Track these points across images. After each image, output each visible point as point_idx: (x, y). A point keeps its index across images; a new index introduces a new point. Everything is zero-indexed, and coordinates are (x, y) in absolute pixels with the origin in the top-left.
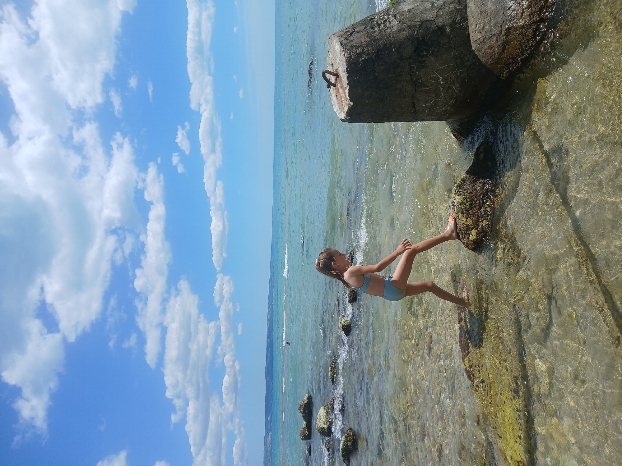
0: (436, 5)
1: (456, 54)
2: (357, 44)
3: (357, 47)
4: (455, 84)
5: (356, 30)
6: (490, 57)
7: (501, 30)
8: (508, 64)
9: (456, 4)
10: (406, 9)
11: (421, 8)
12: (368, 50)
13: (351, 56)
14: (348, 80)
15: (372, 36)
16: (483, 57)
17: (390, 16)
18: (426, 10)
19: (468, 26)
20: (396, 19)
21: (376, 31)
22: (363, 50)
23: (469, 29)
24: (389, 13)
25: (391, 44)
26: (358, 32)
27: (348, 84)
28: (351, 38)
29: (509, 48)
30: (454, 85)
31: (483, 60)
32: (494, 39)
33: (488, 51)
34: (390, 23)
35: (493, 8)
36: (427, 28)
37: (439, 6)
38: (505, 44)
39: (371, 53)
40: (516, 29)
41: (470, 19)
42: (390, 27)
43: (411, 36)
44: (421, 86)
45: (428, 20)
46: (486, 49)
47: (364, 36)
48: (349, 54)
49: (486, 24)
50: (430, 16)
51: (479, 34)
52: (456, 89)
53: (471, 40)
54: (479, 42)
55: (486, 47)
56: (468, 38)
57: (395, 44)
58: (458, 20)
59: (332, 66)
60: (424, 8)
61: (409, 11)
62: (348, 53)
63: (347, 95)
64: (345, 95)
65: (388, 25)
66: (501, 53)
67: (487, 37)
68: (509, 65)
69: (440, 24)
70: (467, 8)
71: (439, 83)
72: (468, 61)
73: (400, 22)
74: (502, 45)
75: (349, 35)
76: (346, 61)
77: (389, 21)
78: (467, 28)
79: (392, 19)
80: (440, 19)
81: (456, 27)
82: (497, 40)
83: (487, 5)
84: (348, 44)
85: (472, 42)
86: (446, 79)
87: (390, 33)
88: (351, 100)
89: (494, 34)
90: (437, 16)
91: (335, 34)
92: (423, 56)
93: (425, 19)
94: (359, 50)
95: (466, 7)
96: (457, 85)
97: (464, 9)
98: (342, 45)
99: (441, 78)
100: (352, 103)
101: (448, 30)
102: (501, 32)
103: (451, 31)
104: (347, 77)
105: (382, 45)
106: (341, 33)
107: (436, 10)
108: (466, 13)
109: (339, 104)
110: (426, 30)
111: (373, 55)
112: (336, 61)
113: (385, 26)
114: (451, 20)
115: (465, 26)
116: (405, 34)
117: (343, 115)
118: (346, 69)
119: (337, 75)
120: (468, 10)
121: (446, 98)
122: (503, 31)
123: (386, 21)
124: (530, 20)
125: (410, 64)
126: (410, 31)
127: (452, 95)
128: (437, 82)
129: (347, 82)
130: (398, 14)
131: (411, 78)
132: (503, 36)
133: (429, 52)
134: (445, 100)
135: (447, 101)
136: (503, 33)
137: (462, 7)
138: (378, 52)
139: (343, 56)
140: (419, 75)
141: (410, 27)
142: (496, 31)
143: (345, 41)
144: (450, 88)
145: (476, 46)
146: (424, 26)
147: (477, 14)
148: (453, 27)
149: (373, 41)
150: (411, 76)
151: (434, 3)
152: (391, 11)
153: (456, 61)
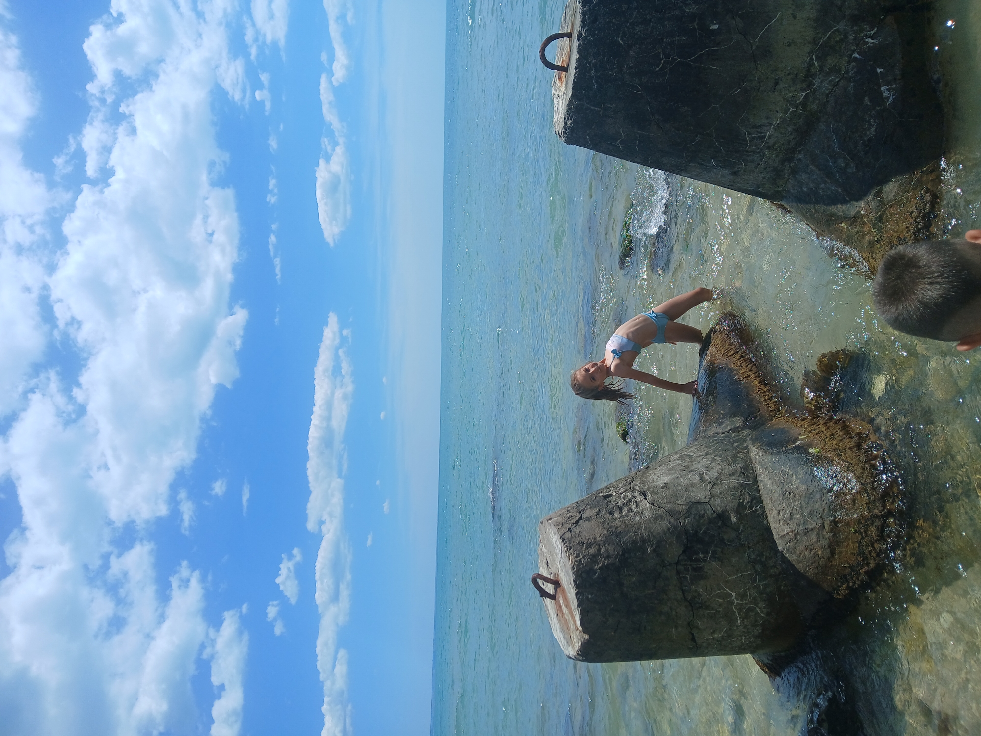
0: (707, 478)
1: (753, 557)
2: (588, 539)
3: (589, 546)
4: (758, 603)
5: (584, 516)
6: (812, 563)
7: (823, 523)
8: (845, 576)
9: (740, 476)
10: (661, 483)
11: (684, 481)
12: (607, 550)
13: (580, 560)
14: (578, 599)
15: (611, 527)
16: (799, 562)
17: (636, 494)
18: (693, 485)
19: (764, 511)
20: (645, 499)
21: (616, 519)
22: (599, 550)
23: (767, 517)
24: (633, 488)
25: (643, 541)
26: (588, 519)
27: (579, 606)
28: (577, 530)
29: (841, 552)
30: (756, 604)
31: (799, 566)
32: (813, 537)
33: (807, 553)
34: (637, 506)
35: (803, 487)
36: (700, 516)
37: (713, 479)
38: (833, 546)
39: (613, 555)
40: (848, 524)
41: (766, 500)
42: (638, 512)
43: (675, 528)
44: (701, 607)
45: (699, 503)
46: (803, 551)
47: (598, 526)
48: (577, 557)
49: (795, 512)
50: (701, 494)
51: (786, 526)
52: (761, 609)
53: (774, 534)
54: (787, 538)
55: (801, 547)
56: (768, 530)
57: (650, 541)
58: (748, 502)
59: (548, 566)
60: (689, 482)
61: (666, 486)
62: (575, 555)
63: (578, 623)
64: (575, 621)
65: (634, 509)
66: (829, 559)
67: (801, 532)
68: (846, 578)
69: (719, 508)
70: (759, 482)
71: (732, 603)
72: (775, 566)
73: (653, 504)
74: (829, 547)
75: (574, 524)
76: (573, 568)
77: (636, 502)
78: (763, 515)
79: (640, 498)
80: (718, 501)
81: (746, 514)
82: (818, 538)
83: (791, 482)
84: (573, 540)
85: (775, 537)
86: (742, 596)
87: (639, 523)
88: (585, 630)
89: (812, 529)
90: (712, 496)
91: (550, 519)
92: (698, 560)
93: (693, 500)
94: (592, 551)
95: (756, 481)
96: (762, 605)
97: (753, 485)
98: (563, 541)
99: (733, 594)
100: (586, 637)
101: (734, 519)
102: (824, 527)
103: (738, 519)
104: (577, 594)
105: (629, 541)
106: (560, 519)
107: (709, 486)
108: (758, 490)
109: (562, 630)
110: (697, 517)
111: (616, 559)
112: (554, 560)
113: (630, 510)
114: (736, 503)
115: (760, 512)
116: (665, 524)
117: (572, 651)
118: (574, 581)
119: (557, 584)
120: (761, 486)
121: (746, 625)
122: (826, 526)
123: (631, 501)
124: (870, 512)
125: (678, 573)
126: (672, 520)
127: (756, 621)
128: (728, 601)
129: (576, 602)
130: (649, 490)
131: (684, 596)
132: (827, 533)
133: (708, 553)
134: (744, 628)
135: (748, 629)
136: (827, 528)
137: (749, 481)
138: (623, 554)
139: (567, 559)
140: (696, 591)
141: (670, 512)
142: (814, 524)
143: (568, 535)
144: (750, 610)
145: (784, 544)
146: (693, 511)
147: (776, 495)
148: (740, 514)
149: (614, 535)
150: (683, 591)
151: (703, 474)
152: (636, 485)
153: (754, 567)
